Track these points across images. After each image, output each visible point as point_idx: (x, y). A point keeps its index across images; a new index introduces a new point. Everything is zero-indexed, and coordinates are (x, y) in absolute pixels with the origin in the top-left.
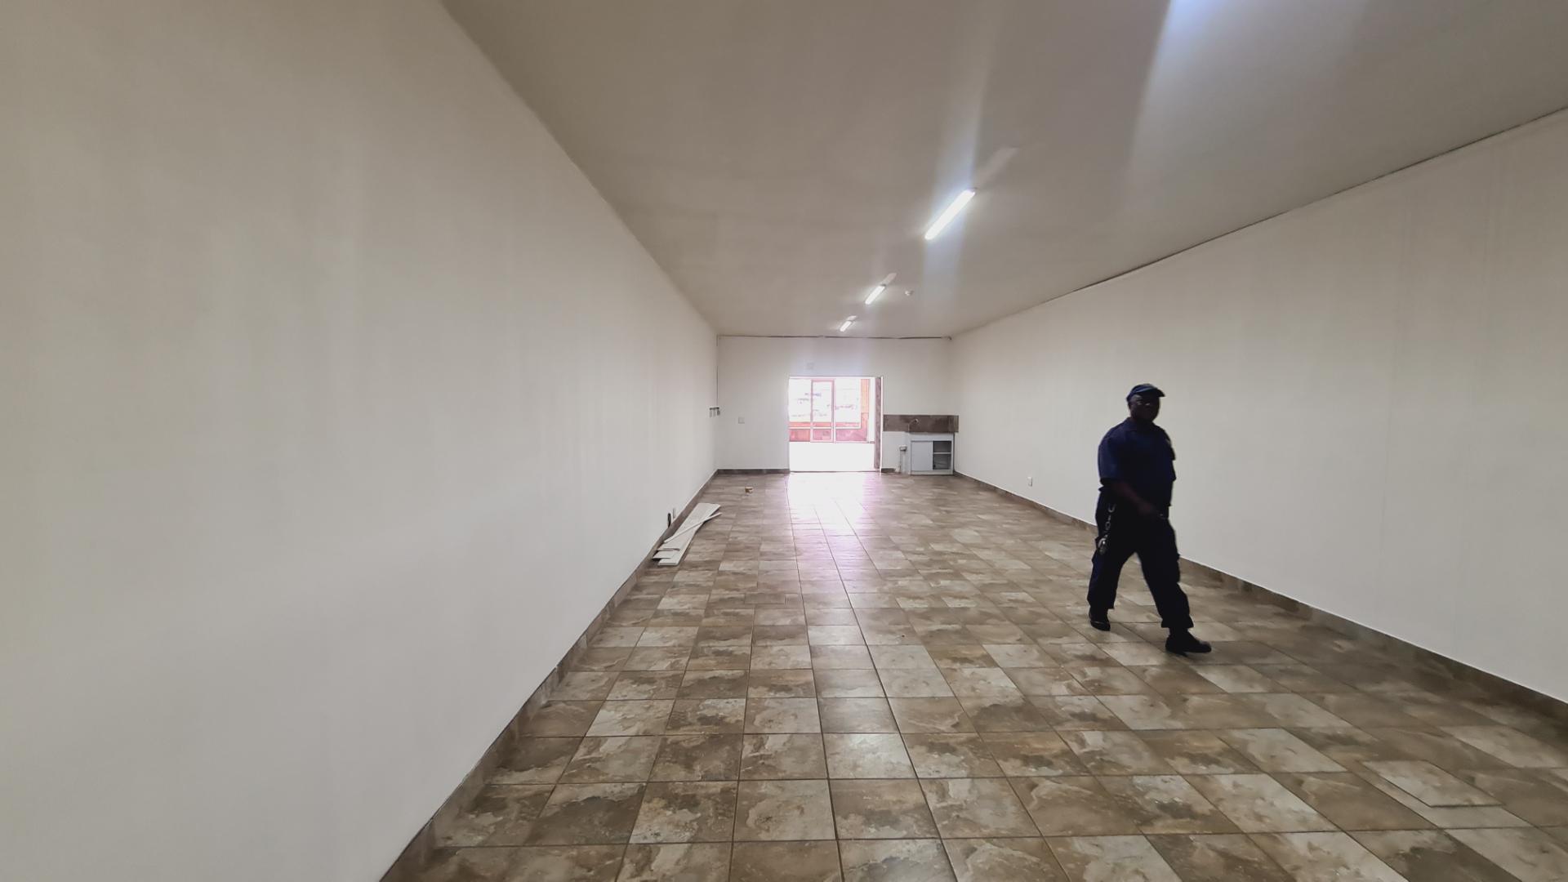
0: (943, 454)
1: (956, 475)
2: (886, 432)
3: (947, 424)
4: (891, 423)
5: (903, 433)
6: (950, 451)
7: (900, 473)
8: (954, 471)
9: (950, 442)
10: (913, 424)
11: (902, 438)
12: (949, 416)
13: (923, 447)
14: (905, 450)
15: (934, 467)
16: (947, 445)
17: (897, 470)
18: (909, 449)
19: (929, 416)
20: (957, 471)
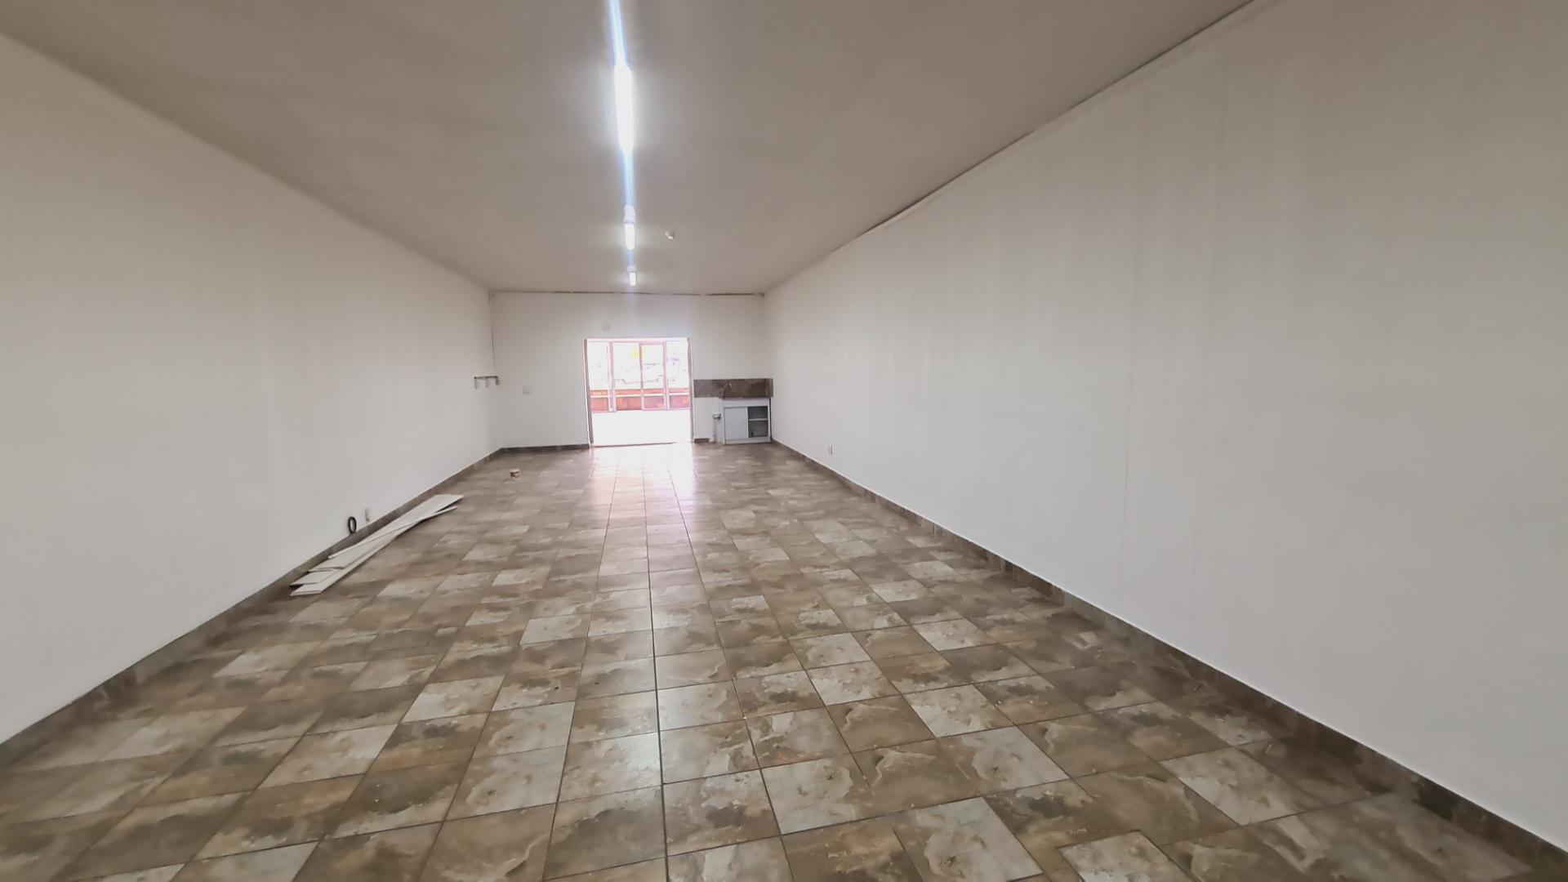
0: (759, 420)
1: (773, 443)
2: (697, 399)
3: (762, 388)
4: (703, 388)
5: (717, 399)
6: (766, 417)
7: (714, 443)
8: (771, 438)
9: (766, 407)
10: (726, 389)
11: (715, 404)
12: (765, 380)
13: (737, 412)
14: (719, 418)
15: (751, 435)
16: (764, 410)
17: (712, 440)
18: (722, 416)
19: (744, 380)
20: (774, 438)
